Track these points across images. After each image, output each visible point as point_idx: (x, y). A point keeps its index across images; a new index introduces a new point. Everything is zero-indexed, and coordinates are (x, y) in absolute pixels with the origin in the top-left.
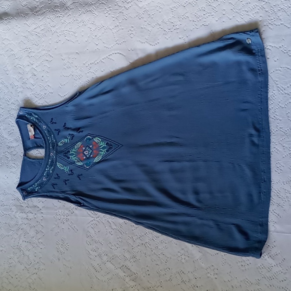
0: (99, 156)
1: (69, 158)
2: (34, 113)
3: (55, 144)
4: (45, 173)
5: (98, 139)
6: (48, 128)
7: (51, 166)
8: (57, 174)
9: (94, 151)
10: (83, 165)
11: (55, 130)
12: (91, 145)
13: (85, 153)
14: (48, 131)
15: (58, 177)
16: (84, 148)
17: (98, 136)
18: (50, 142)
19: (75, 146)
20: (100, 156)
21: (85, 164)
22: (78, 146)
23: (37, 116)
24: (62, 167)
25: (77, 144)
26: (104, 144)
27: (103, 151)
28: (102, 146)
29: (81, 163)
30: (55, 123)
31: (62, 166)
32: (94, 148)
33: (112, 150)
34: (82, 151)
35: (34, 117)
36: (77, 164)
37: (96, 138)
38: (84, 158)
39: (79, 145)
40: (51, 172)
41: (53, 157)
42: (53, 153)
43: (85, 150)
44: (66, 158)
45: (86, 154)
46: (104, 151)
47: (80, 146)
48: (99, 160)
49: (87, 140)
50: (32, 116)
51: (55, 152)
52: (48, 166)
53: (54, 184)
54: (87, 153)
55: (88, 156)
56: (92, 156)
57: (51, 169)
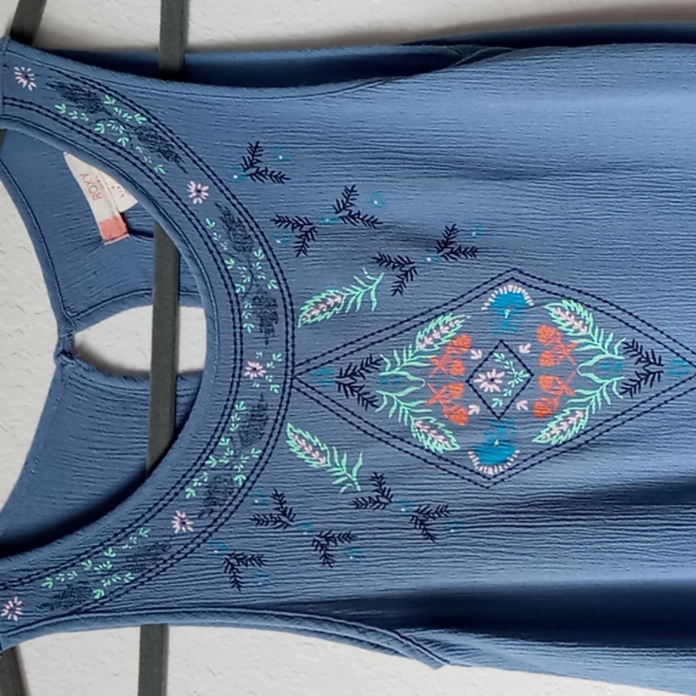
0: (573, 413)
1: (370, 402)
2: (120, 98)
3: (280, 309)
4: (196, 483)
5: (573, 312)
6: (223, 202)
7: (245, 439)
8: (278, 497)
9: (544, 382)
10: (463, 452)
11: (280, 220)
12: (524, 342)
13: (481, 381)
14: (229, 222)
15: (283, 515)
16: (477, 355)
17: (580, 295)
18: (240, 288)
19: (420, 336)
20: (580, 414)
21: (477, 451)
22: (436, 335)
23: (140, 119)
24: (316, 455)
25: (432, 325)
26: (613, 343)
27: (598, 386)
28: (596, 359)
29: (453, 440)
30: (280, 178)
31: (316, 448)
32: (545, 361)
33: (657, 387)
34: (459, 369)
35: (120, 121)
36: (426, 443)
37: (565, 303)
38: (475, 409)
39: (444, 330)
40: (240, 478)
41: (265, 384)
42: (262, 362)
43: (480, 367)
44: (352, 402)
45: (487, 387)
46: (609, 386)
47: (453, 338)
48: (570, 435)
49: (496, 308)
50: (102, 115)
51: (277, 357)
52: (224, 442)
53: (242, 560)
54: (493, 387)
55: (497, 403)
56: (521, 405)
57: (244, 459)
